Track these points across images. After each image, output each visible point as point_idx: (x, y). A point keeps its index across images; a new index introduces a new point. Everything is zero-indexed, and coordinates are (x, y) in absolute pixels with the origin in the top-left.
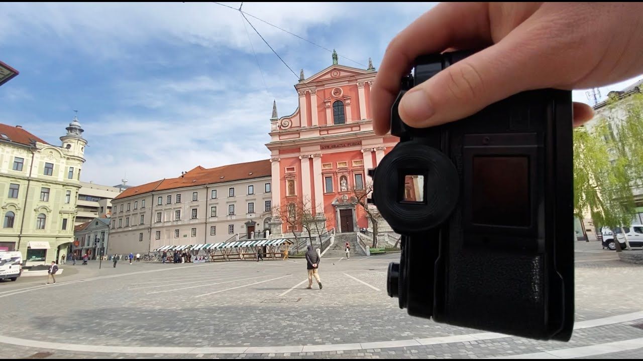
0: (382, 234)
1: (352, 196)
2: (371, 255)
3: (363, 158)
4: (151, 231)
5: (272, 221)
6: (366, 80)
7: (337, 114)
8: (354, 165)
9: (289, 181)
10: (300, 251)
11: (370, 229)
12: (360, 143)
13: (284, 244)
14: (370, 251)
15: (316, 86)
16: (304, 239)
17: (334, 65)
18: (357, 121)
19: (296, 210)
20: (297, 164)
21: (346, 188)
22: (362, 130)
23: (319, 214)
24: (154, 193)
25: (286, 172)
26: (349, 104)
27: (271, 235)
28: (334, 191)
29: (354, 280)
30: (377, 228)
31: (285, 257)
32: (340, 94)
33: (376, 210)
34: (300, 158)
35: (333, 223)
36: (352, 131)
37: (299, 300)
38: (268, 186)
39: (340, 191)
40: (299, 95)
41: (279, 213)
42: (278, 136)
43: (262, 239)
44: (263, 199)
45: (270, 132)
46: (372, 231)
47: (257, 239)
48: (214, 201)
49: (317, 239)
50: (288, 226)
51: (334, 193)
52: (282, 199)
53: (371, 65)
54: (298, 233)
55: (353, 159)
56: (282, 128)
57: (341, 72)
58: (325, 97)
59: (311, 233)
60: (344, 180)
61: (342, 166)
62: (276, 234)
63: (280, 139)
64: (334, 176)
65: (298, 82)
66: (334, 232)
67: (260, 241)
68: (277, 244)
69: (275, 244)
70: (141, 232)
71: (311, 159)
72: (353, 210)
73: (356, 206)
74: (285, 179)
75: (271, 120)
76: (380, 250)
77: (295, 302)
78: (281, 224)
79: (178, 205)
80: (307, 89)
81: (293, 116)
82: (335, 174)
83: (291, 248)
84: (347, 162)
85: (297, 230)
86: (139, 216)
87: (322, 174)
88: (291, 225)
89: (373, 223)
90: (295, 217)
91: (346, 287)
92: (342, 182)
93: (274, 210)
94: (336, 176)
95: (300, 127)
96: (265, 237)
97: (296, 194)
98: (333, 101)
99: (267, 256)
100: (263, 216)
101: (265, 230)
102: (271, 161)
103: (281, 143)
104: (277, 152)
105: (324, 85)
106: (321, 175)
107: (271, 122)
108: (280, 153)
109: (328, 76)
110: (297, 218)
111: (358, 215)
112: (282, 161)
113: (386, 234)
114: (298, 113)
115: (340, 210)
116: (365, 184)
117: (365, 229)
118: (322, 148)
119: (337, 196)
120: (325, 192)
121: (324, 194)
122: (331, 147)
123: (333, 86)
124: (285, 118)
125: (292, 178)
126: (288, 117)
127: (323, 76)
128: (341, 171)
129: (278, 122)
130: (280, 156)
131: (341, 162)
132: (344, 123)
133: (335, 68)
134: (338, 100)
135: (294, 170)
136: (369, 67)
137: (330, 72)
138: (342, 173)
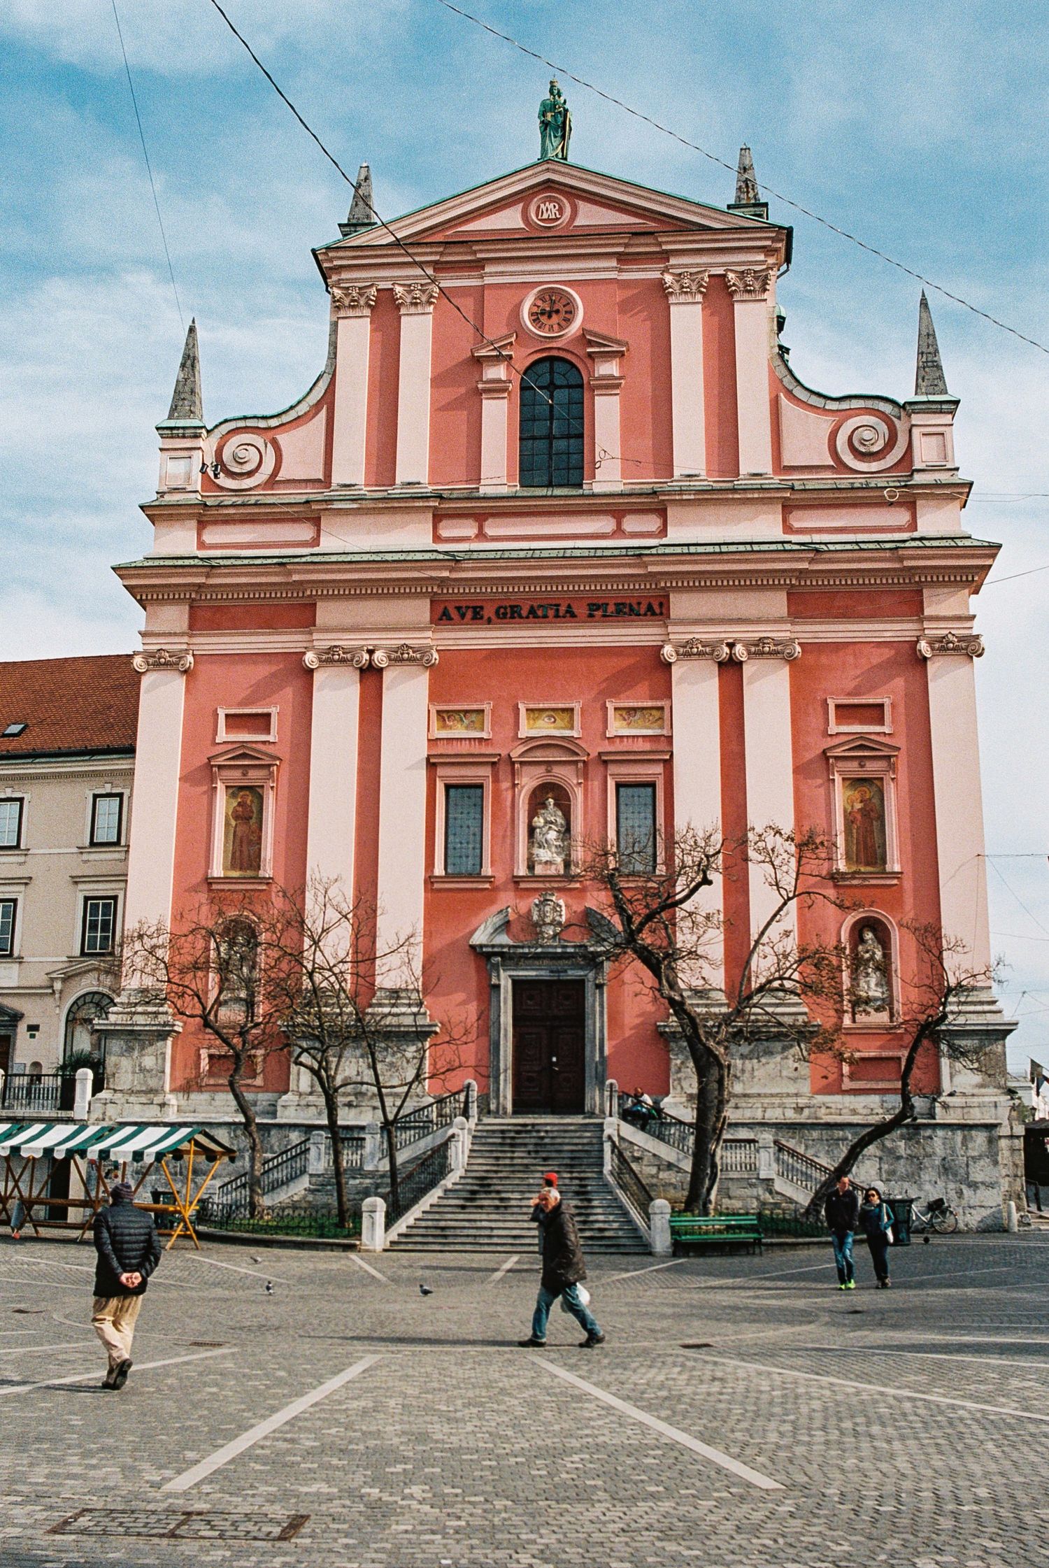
0: (743, 1134)
1: (591, 903)
2: (675, 1255)
3: (669, 695)
5: (115, 1018)
6: (716, 264)
7: (540, 429)
8: (617, 727)
9: (233, 791)
10: (266, 1201)
11: (679, 1106)
12: (657, 610)
13: (177, 1154)
14: (675, 1231)
15: (438, 266)
16: (295, 1137)
17: (544, 160)
18: (648, 481)
19: (262, 960)
20: (289, 693)
21: (559, 860)
22: (676, 534)
23: (395, 994)
25: (222, 735)
26: (610, 385)
27: (104, 1095)
28: (487, 870)
29: (609, 1409)
30: (722, 1103)
31: (179, 1230)
32: (569, 321)
33: (722, 997)
34: (310, 658)
35: (470, 1053)
36: (619, 532)
37: (295, 1524)
38: (108, 808)
39: (522, 871)
40: (337, 305)
41: (162, 974)
42: (193, 524)
43: (47, 1113)
44: (76, 881)
45: (150, 498)
46: (688, 1114)
47: (19, 1112)
49: (373, 1142)
50: (204, 1053)
51: (488, 879)
52: (183, 891)
53: (747, 185)
54: (263, 1098)
55: (615, 694)
56: (223, 481)
57: (583, 206)
58: (479, 330)
59: (341, 1100)
60: (552, 813)
61: (544, 728)
62: (132, 1092)
63: (201, 545)
64: (496, 780)
65: (335, 235)
66: (474, 1110)
67: (38, 1128)
68: (138, 1156)
69: (122, 1155)
71: (371, 675)
72: (589, 987)
73: (607, 966)
74: (212, 779)
75: (166, 432)
76: (729, 1228)
77: (268, 1537)
78: (162, 1035)
80: (384, 278)
81: (292, 419)
82: (504, 771)
83: (218, 1183)
84: (577, 706)
85: (259, 1081)
87: (431, 766)
88: (224, 1050)
89: (701, 1072)
90: (250, 1004)
91: (566, 1452)
92: (539, 821)
93: (132, 954)
94: (505, 785)
95: (326, 481)
96: (67, 1101)
97: (267, 871)
98: (523, 357)
99: (74, 1215)
100: (64, 980)
101: (72, 1063)
102: (138, 662)
103: (210, 567)
104: (175, 617)
105: (479, 265)
106: (423, 773)
107: (160, 443)
108: (196, 624)
109: (510, 219)
110: (260, 1010)
111: (615, 1020)
112: (205, 670)
113: (767, 1137)
114: (317, 407)
115: (517, 983)
116: (671, 842)
117: (647, 1099)
118: (443, 616)
119: (507, 899)
120: (439, 870)
121: (430, 880)
122: (494, 617)
123: (530, 273)
124: (241, 424)
125: (253, 774)
126: (262, 424)
127: (481, 216)
128: (539, 756)
129: (200, 443)
130: (195, 640)
131: (541, 706)
132: (580, 486)
133: (549, 180)
134: (555, 353)
135: (267, 730)
136: (738, 198)
137: (521, 197)
138: (541, 770)
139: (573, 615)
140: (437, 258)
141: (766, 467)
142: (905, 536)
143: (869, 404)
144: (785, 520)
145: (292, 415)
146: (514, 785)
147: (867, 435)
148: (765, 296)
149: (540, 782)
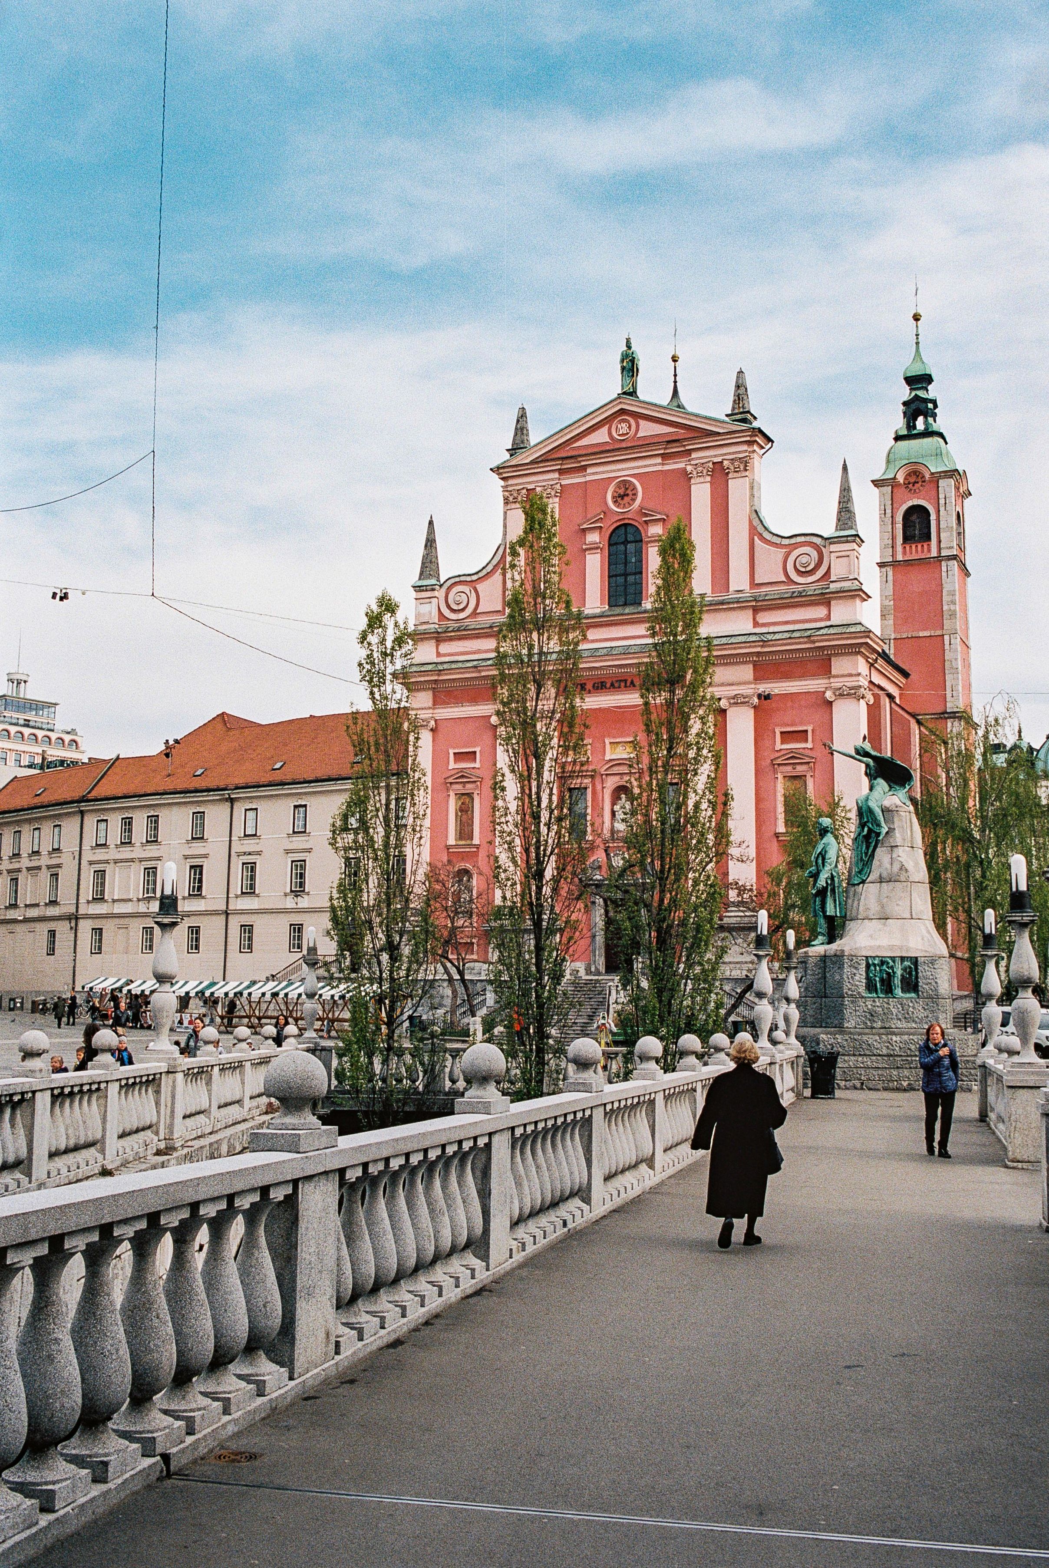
4: (76, 925)
6: (717, 456)
7: (620, 568)
9: (458, 795)
15: (560, 472)
17: (623, 395)
19: (475, 890)
20: (484, 740)
24: (84, 806)
25: (452, 765)
26: (653, 540)
28: (590, 838)
32: (634, 500)
35: (580, 939)
39: (608, 837)
40: (507, 501)
48: (250, 845)
51: (591, 843)
52: (435, 853)
53: (739, 401)
54: (477, 965)
56: (449, 615)
57: (642, 423)
58: (584, 512)
60: (624, 803)
61: (619, 753)
63: (439, 655)
64: (594, 785)
65: (505, 457)
70: (52, 925)
74: (448, 790)
75: (418, 588)
79: (152, 851)
80: (531, 483)
81: (484, 575)
82: (598, 780)
86: (45, 875)
87: (560, 778)
92: (617, 808)
94: (599, 787)
95: (503, 611)
97: (476, 841)
98: (609, 526)
103: (439, 669)
104: (425, 698)
105: (584, 468)
107: (414, 594)
108: (437, 702)
109: (600, 437)
110: (474, 916)
112: (441, 729)
114: (497, 567)
115: (605, 900)
119: (599, 852)
122: (591, 689)
123: (612, 471)
124: (457, 579)
125: (468, 786)
126: (468, 579)
127: (585, 436)
128: (616, 770)
129: (436, 593)
130: (436, 711)
131: (617, 740)
132: (640, 604)
133: (622, 409)
134: (626, 521)
135: (475, 760)
136: (733, 409)
137: (608, 421)
138: (617, 778)
139: (634, 686)
140: (559, 467)
141: (745, 585)
142: (822, 624)
143: (808, 539)
144: (754, 619)
145: (484, 572)
146: (603, 788)
147: (804, 559)
148: (747, 473)
149: (616, 785)
